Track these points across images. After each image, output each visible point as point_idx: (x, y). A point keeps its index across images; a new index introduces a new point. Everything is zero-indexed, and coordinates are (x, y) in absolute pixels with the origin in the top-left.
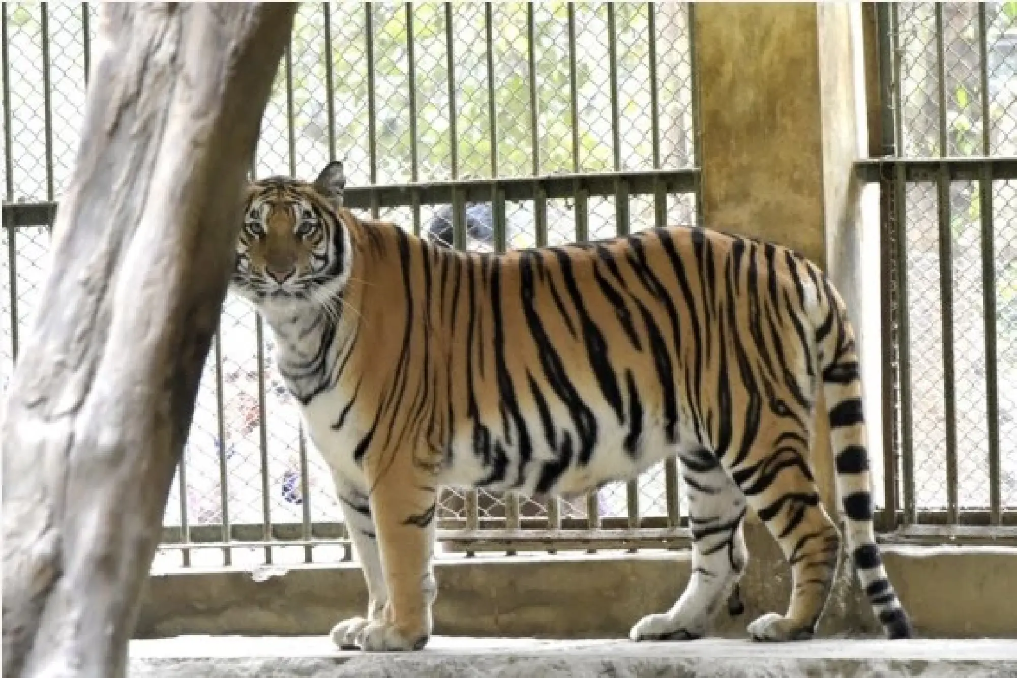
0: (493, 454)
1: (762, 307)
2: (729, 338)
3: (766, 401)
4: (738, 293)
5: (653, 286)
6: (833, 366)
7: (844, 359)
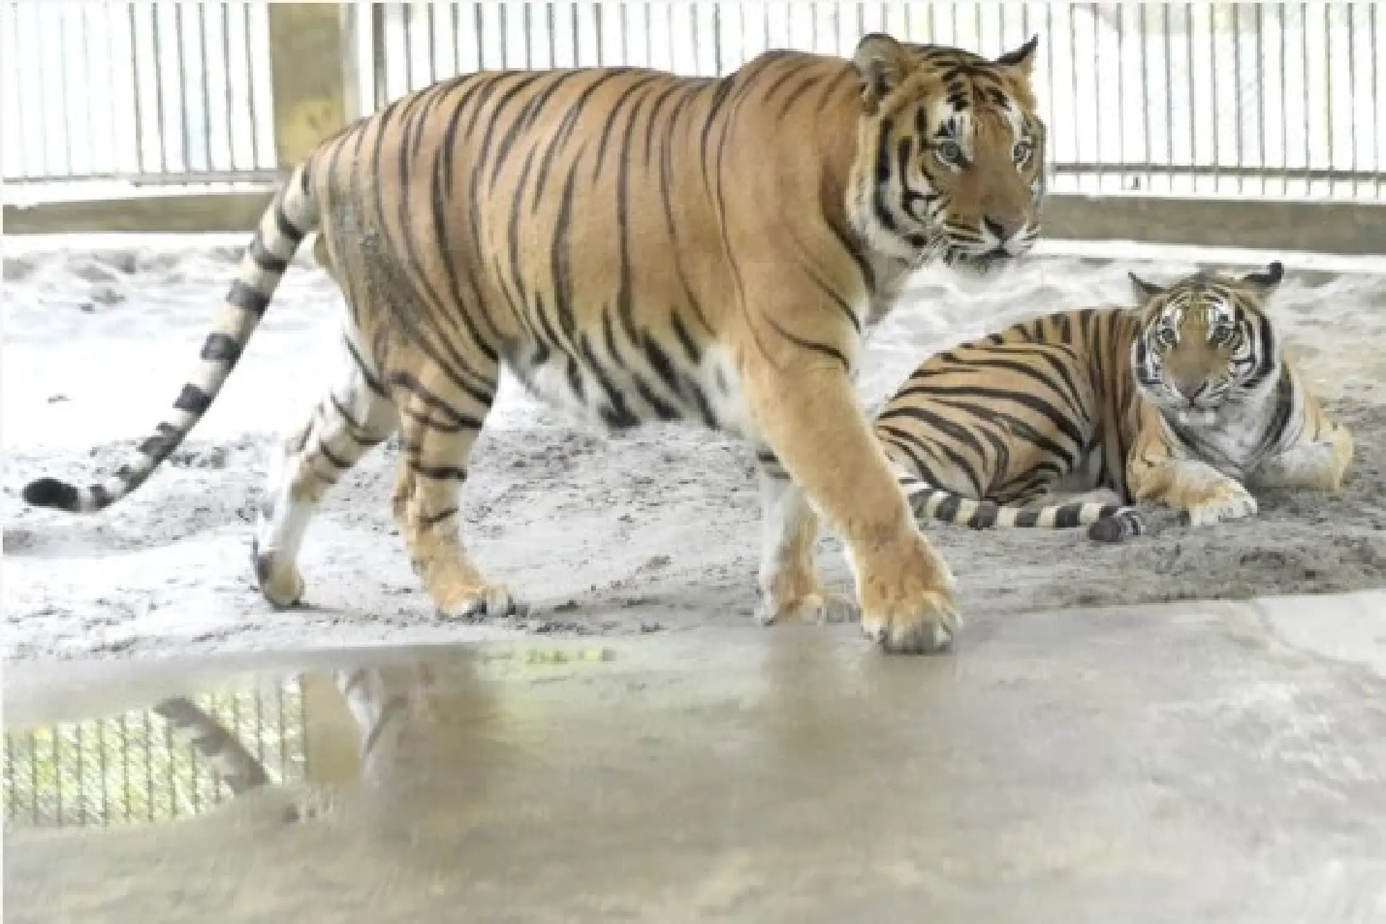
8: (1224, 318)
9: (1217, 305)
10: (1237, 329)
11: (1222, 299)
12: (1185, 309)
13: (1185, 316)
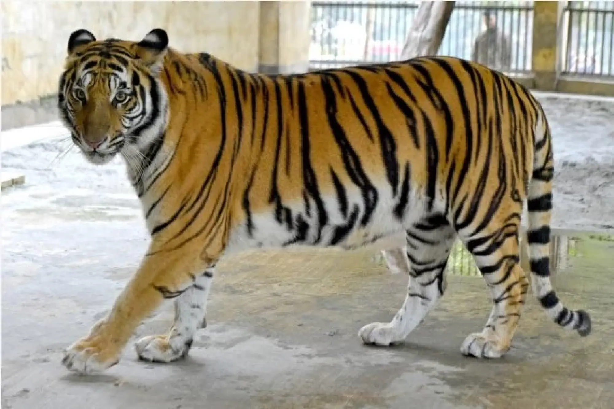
0: (295, 222)
1: (518, 124)
2: (495, 144)
3: (509, 189)
4: (503, 112)
5: (438, 103)
6: (542, 169)
7: (548, 165)
8: (124, 84)
9: (117, 72)
10: (134, 93)
11: (123, 67)
12: (94, 75)
13: (94, 81)
